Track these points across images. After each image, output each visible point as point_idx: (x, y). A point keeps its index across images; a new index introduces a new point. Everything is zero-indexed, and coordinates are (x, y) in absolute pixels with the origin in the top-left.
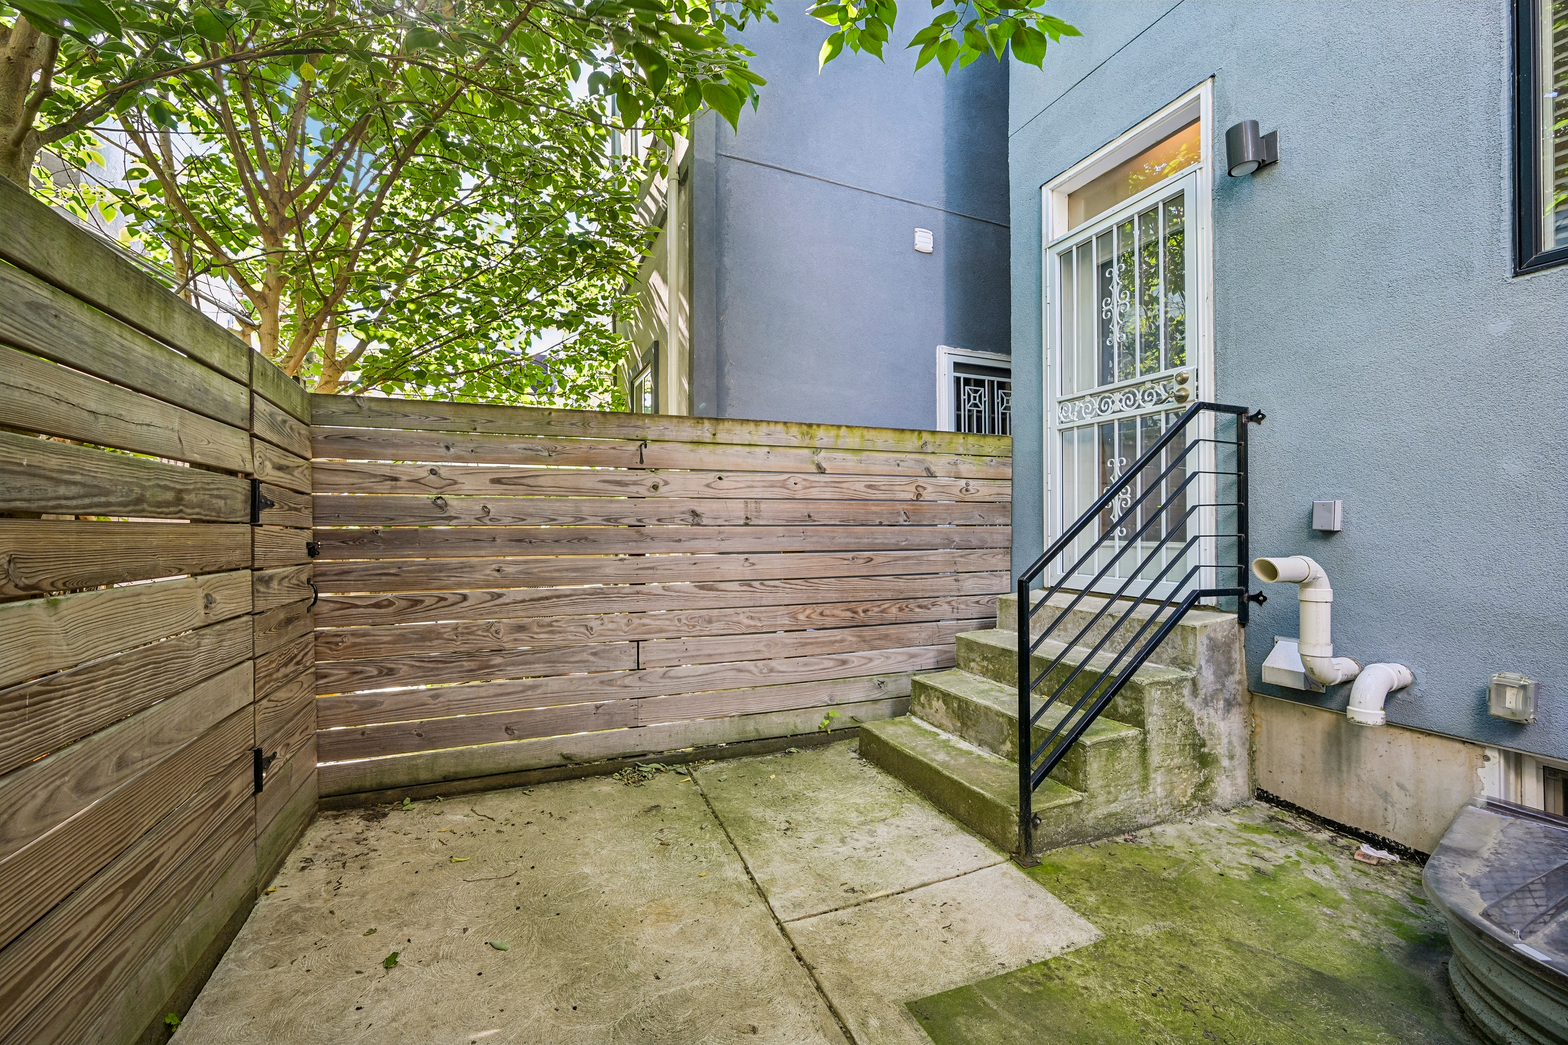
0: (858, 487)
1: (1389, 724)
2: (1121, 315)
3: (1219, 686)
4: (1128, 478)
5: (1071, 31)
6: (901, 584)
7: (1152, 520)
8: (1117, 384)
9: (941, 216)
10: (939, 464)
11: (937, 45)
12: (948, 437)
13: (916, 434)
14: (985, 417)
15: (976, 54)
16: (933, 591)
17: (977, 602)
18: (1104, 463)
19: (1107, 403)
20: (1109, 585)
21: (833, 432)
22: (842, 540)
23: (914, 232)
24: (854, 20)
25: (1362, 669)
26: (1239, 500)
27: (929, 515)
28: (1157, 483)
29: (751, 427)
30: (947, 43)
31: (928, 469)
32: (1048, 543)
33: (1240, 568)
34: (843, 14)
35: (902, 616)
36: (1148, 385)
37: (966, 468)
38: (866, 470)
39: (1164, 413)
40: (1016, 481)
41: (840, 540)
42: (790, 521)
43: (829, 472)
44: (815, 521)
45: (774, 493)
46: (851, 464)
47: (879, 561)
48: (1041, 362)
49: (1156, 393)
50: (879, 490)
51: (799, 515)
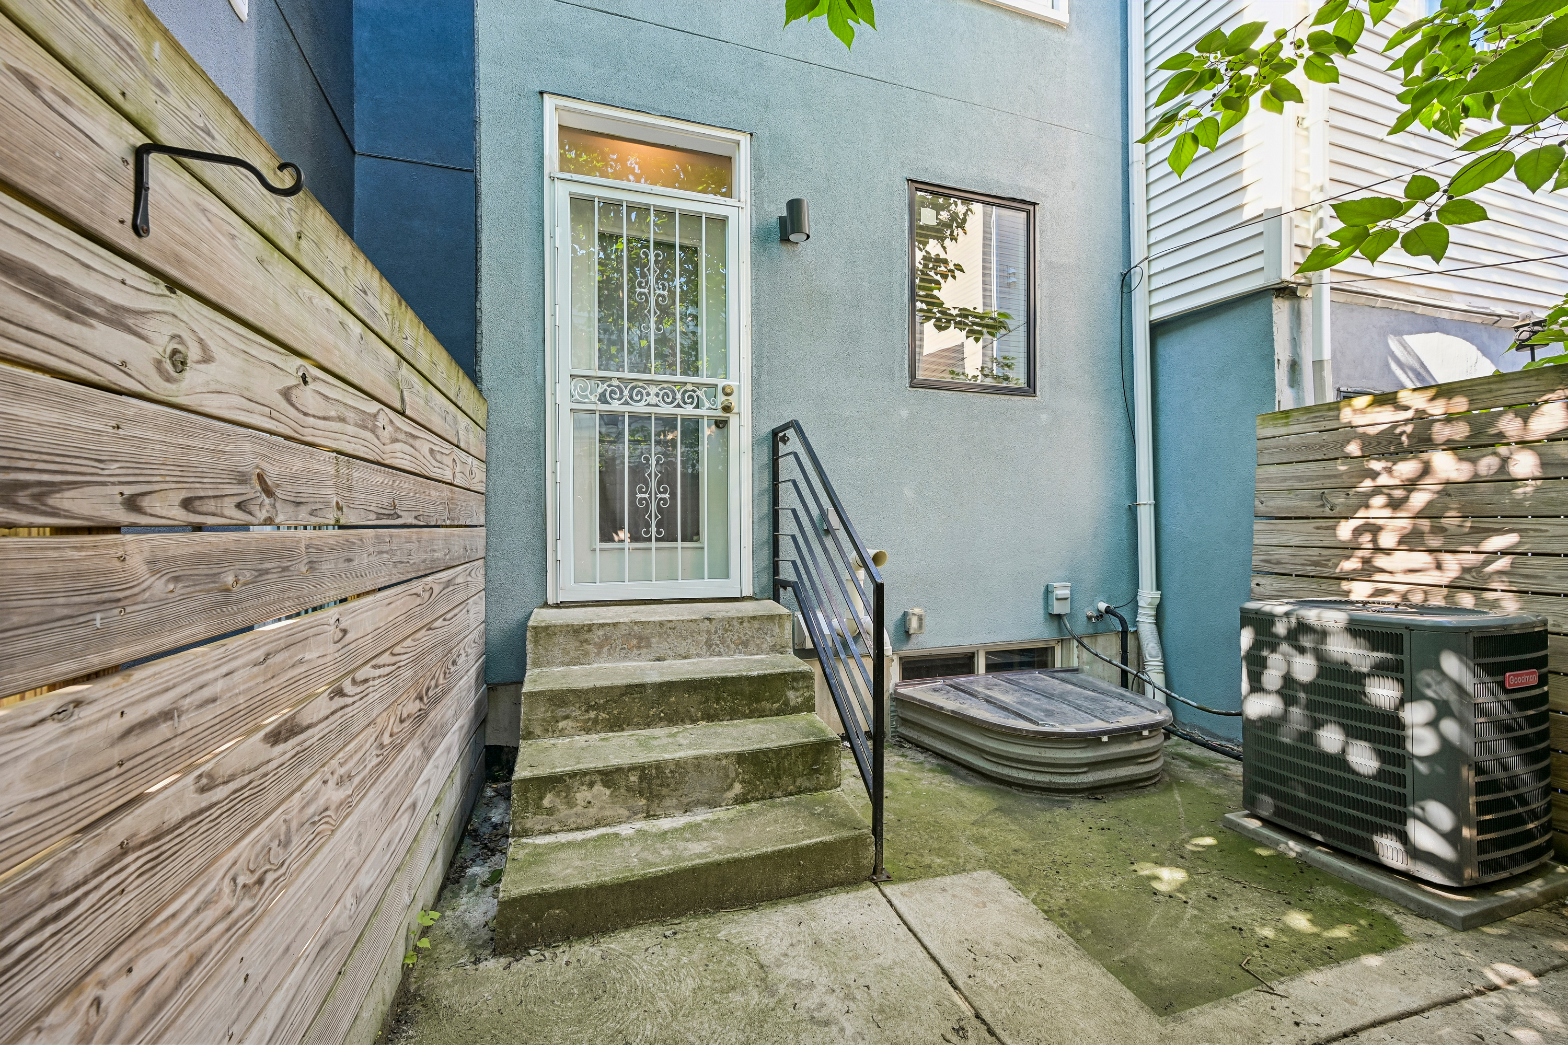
6: (446, 629)
8: (653, 376)
10: (462, 426)
13: (457, 370)
19: (639, 392)
22: (416, 557)
27: (458, 509)
31: (458, 434)
36: (689, 387)
37: (472, 438)
38: (430, 420)
39: (706, 418)
40: (493, 465)
41: (414, 557)
42: (379, 516)
43: (408, 413)
44: (399, 516)
45: (366, 443)
46: (422, 402)
47: (436, 592)
48: (540, 317)
49: (698, 396)
50: (437, 461)
51: (386, 502)
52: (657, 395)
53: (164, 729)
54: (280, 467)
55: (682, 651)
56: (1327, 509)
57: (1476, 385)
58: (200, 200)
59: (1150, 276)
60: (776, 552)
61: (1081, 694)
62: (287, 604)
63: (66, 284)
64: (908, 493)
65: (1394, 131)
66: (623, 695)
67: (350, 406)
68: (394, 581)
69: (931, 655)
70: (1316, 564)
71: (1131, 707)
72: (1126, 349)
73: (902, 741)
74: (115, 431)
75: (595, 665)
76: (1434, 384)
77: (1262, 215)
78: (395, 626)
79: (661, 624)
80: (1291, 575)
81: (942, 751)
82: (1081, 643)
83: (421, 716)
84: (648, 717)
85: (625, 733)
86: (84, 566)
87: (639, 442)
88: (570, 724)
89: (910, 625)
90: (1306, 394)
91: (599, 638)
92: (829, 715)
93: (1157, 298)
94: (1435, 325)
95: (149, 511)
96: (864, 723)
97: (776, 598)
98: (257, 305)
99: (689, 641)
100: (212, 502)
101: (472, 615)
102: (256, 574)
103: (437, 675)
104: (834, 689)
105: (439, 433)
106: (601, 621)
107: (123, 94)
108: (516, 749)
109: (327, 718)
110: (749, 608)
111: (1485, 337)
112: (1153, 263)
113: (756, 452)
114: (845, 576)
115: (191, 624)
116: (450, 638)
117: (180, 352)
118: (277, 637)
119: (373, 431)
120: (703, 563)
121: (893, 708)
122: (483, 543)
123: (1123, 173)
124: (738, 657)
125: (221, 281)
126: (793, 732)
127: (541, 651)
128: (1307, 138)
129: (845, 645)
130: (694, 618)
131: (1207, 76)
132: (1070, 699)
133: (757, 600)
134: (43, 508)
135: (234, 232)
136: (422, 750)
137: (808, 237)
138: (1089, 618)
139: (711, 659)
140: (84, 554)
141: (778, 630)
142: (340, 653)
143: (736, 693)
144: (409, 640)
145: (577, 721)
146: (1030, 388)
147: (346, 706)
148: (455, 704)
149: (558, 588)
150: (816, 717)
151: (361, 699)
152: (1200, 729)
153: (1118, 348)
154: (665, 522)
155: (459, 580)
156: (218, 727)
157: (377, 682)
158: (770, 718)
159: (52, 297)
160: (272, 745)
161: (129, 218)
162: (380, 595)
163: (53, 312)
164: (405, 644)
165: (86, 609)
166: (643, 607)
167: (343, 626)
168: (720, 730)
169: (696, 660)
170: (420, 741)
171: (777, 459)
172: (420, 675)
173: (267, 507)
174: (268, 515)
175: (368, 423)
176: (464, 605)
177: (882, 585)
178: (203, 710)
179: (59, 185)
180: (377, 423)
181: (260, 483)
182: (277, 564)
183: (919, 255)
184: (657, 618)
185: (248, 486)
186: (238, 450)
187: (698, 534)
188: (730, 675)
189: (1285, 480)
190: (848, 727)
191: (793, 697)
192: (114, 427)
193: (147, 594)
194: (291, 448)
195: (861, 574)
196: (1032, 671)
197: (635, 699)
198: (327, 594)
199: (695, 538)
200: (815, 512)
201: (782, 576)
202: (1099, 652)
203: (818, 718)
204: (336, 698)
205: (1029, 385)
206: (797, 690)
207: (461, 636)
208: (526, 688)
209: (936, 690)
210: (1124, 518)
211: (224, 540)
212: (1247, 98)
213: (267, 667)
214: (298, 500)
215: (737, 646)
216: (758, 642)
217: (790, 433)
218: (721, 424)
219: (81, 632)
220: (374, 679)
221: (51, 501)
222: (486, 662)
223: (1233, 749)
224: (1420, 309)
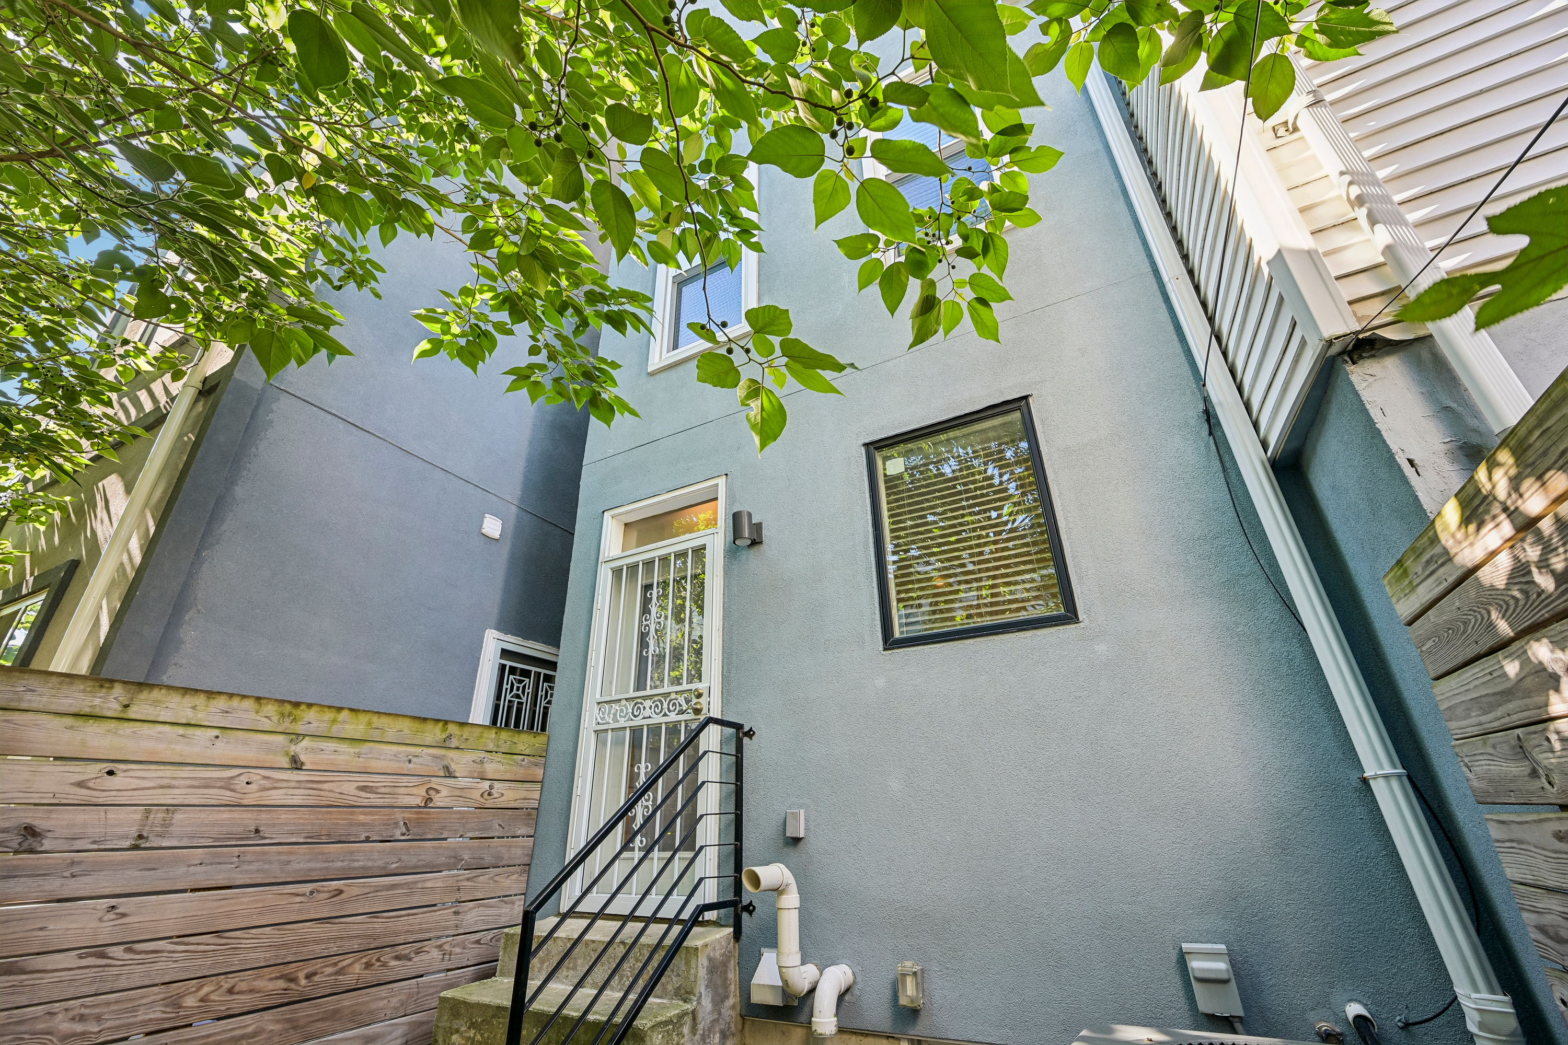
0: (348, 788)
1: (841, 1030)
2: (656, 631)
3: (716, 1017)
4: (651, 784)
5: (633, 412)
6: (378, 925)
7: (669, 826)
8: (648, 692)
9: (514, 509)
10: (461, 762)
11: (528, 382)
12: (479, 730)
13: (441, 724)
14: (526, 709)
15: (561, 400)
16: (421, 931)
17: (478, 942)
18: (632, 766)
19: (639, 708)
20: (622, 905)
21: (329, 715)
22: (301, 866)
23: (483, 517)
24: (456, 336)
25: (821, 974)
26: (736, 809)
27: (436, 826)
28: (675, 789)
29: (200, 700)
30: (536, 383)
31: (446, 768)
32: (570, 855)
33: (736, 877)
34: (445, 327)
35: (369, 976)
36: (673, 696)
38: (363, 767)
39: (683, 723)
43: (307, 768)
44: (266, 838)
45: (207, 796)
47: (352, 893)
49: (679, 703)
50: (376, 793)
52: (650, 708)
59: (1246, 401)
79: (587, 943)
88: (458, 1040)
93: (1262, 426)
97: (737, 926)
109: (70, 969)
112: (1243, 384)
119: (225, 788)
123: (1165, 301)
127: (506, 959)
141: (684, 969)
145: (463, 1038)
146: (1069, 613)
149: (566, 897)
155: (431, 884)
167: (119, 911)
174: (29, 847)
180: (235, 782)
181: (26, 831)
182: (30, 873)
185: (10, 834)
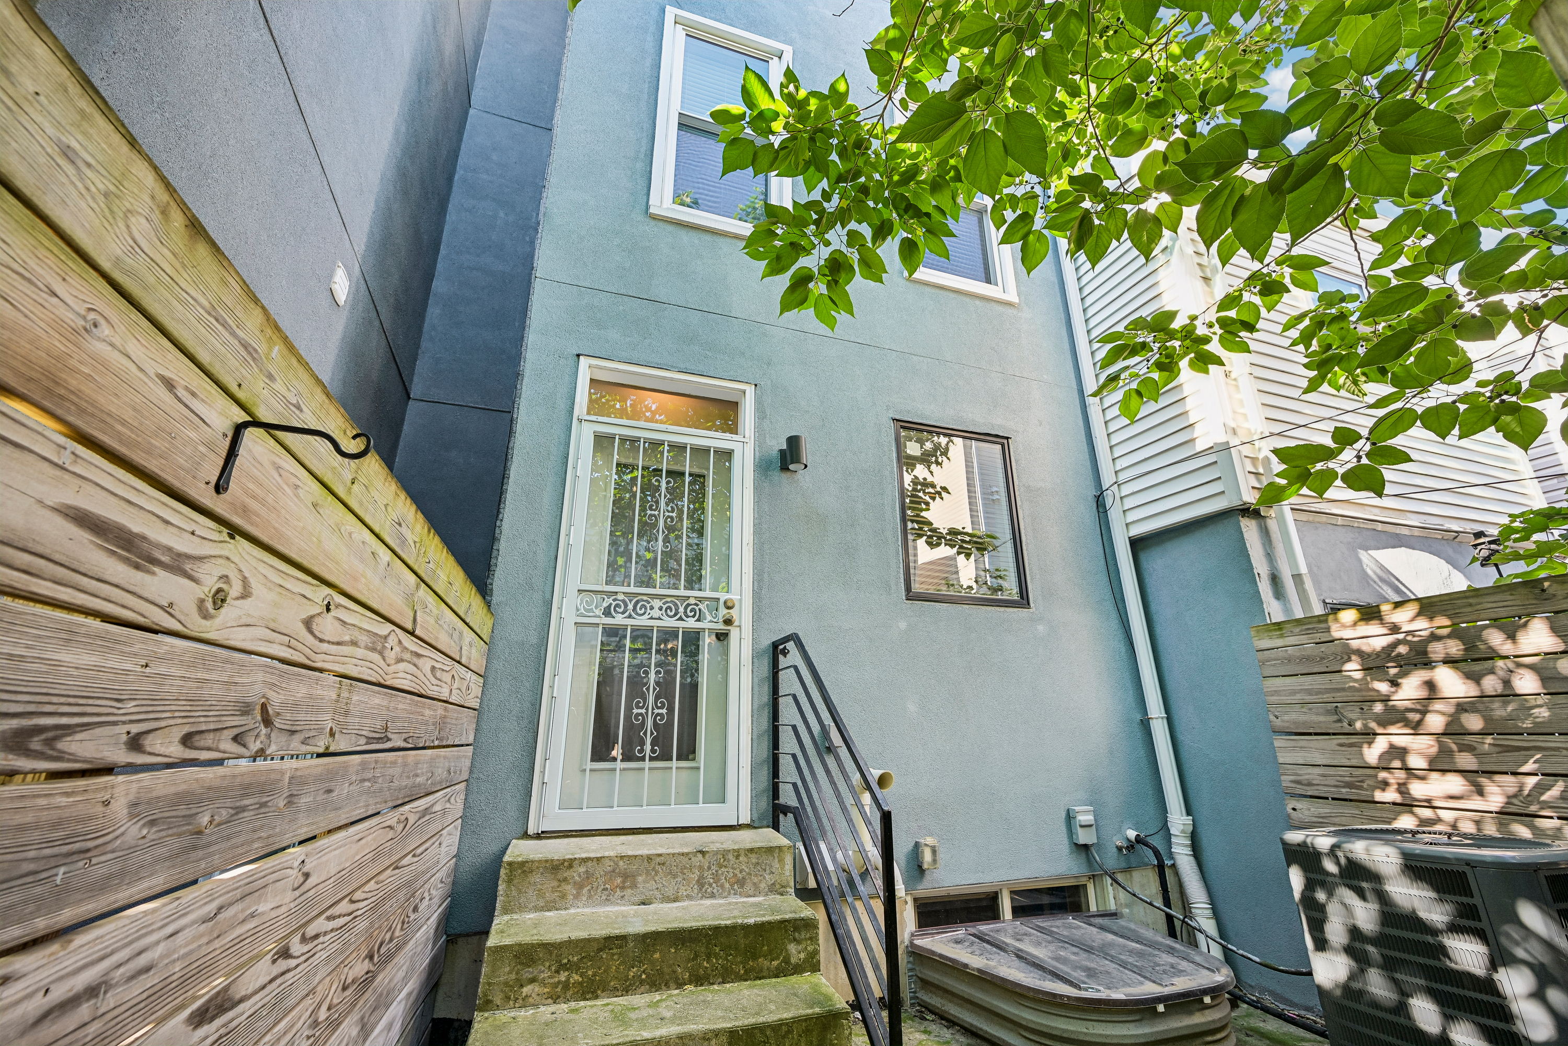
8: (658, 591)
9: (357, 270)
19: (643, 606)
36: (692, 601)
37: (474, 654)
38: (437, 638)
39: (707, 631)
40: (490, 679)
41: (396, 783)
42: (370, 740)
43: (417, 632)
44: (389, 740)
45: (372, 665)
46: (432, 621)
47: (411, 822)
48: (555, 536)
49: (700, 610)
50: (436, 678)
51: (379, 725)
52: (661, 609)
53: (85, 1011)
54: (285, 695)
55: (670, 892)
56: (1345, 724)
57: (1455, 599)
58: (277, 460)
59: (1121, 498)
60: (775, 773)
61: (1124, 946)
62: (256, 845)
63: (144, 538)
64: (912, 707)
65: (1306, 391)
66: (600, 950)
67: (365, 630)
68: (370, 813)
69: (949, 896)
70: (1349, 785)
71: (1184, 965)
72: (1110, 562)
73: (925, 1011)
74: (143, 670)
75: (572, 911)
76: (1413, 597)
77: (1212, 447)
78: (361, 866)
79: (649, 858)
80: (1327, 798)
81: (971, 1025)
82: (1115, 880)
83: (368, 979)
84: (627, 980)
85: (599, 1002)
86: (66, 813)
87: (639, 650)
88: (537, 989)
89: (923, 858)
90: (1293, 606)
91: (580, 876)
92: (836, 975)
93: (1131, 517)
94: (1398, 541)
95: (148, 749)
96: (877, 988)
97: (776, 826)
98: (302, 543)
99: (679, 879)
100: (211, 735)
101: (444, 849)
102: (233, 812)
103: (394, 926)
104: (841, 942)
105: (444, 650)
106: (584, 855)
107: (240, 385)
108: (469, 1024)
109: (264, 987)
110: (747, 838)
111: (1450, 551)
112: (1122, 487)
113: (756, 664)
114: (849, 801)
115: (152, 875)
116: (416, 879)
117: (223, 591)
118: (236, 885)
119: (381, 653)
120: (698, 786)
121: (910, 966)
122: (468, 763)
123: (1082, 413)
124: (733, 899)
125: (277, 525)
126: (795, 1001)
127: (514, 893)
128: (1237, 386)
129: (851, 883)
130: (686, 851)
131: (1139, 347)
132: (1113, 952)
133: (755, 828)
134: (50, 752)
135: (298, 483)
136: (360, 1026)
137: (806, 466)
138: (1120, 849)
139: (702, 902)
140: (71, 799)
141: (778, 866)
142: (297, 902)
143: (730, 947)
144: (372, 882)
145: (545, 986)
146: (1024, 600)
147: (288, 971)
148: (408, 963)
149: (540, 815)
150: (820, 979)
151: (306, 961)
152: (1272, 993)
153: (1103, 562)
154: (661, 739)
155: (437, 808)
156: (142, 1005)
157: (328, 937)
158: (768, 981)
159: (128, 551)
160: (195, 1028)
161: (214, 480)
162: (353, 830)
163: (125, 563)
164: (366, 888)
165: (53, 862)
166: (630, 838)
167: (305, 870)
168: (710, 997)
169: (686, 903)
170: (359, 1016)
171: (777, 672)
172: (376, 926)
173: (262, 738)
174: (261, 746)
175: (378, 645)
176: (437, 836)
177: (889, 813)
178: (134, 982)
179: (165, 459)
180: (386, 645)
181: (262, 712)
182: (256, 800)
183: (908, 479)
184: (645, 852)
185: (250, 717)
186: (249, 680)
187: (694, 752)
188: (723, 923)
189: (1294, 693)
190: (859, 994)
191: (796, 953)
192: (142, 666)
193: (118, 842)
194: (300, 675)
195: (866, 798)
196: (1065, 916)
197: (613, 955)
198: (299, 831)
199: (691, 757)
200: (816, 728)
201: (782, 800)
202: (1137, 891)
203: (824, 980)
204: (280, 960)
205: (1022, 597)
206: (798, 942)
207: (429, 875)
208: (492, 941)
209: (958, 942)
210: (1139, 734)
211: (211, 776)
212: (1177, 363)
213: (215, 924)
214: (294, 728)
215: (732, 885)
216: (756, 880)
217: (791, 645)
218: (722, 637)
219: (38, 890)
220: (325, 933)
221: (60, 745)
222: (450, 907)
223: (1315, 1022)
224: (1380, 527)
